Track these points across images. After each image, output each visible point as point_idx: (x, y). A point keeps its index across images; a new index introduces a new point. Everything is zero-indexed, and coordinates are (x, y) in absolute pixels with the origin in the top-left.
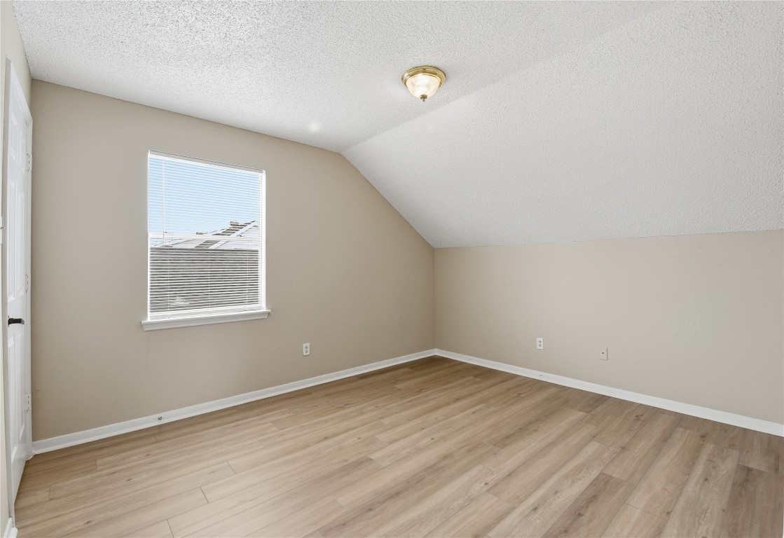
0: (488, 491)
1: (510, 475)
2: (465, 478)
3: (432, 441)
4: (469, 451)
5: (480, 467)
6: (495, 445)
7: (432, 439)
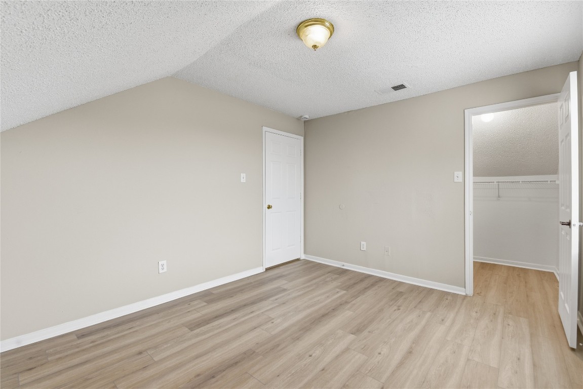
0: (273, 319)
1: (255, 328)
2: (286, 325)
3: (310, 353)
4: (278, 345)
5: (273, 333)
6: (254, 352)
7: (310, 356)
